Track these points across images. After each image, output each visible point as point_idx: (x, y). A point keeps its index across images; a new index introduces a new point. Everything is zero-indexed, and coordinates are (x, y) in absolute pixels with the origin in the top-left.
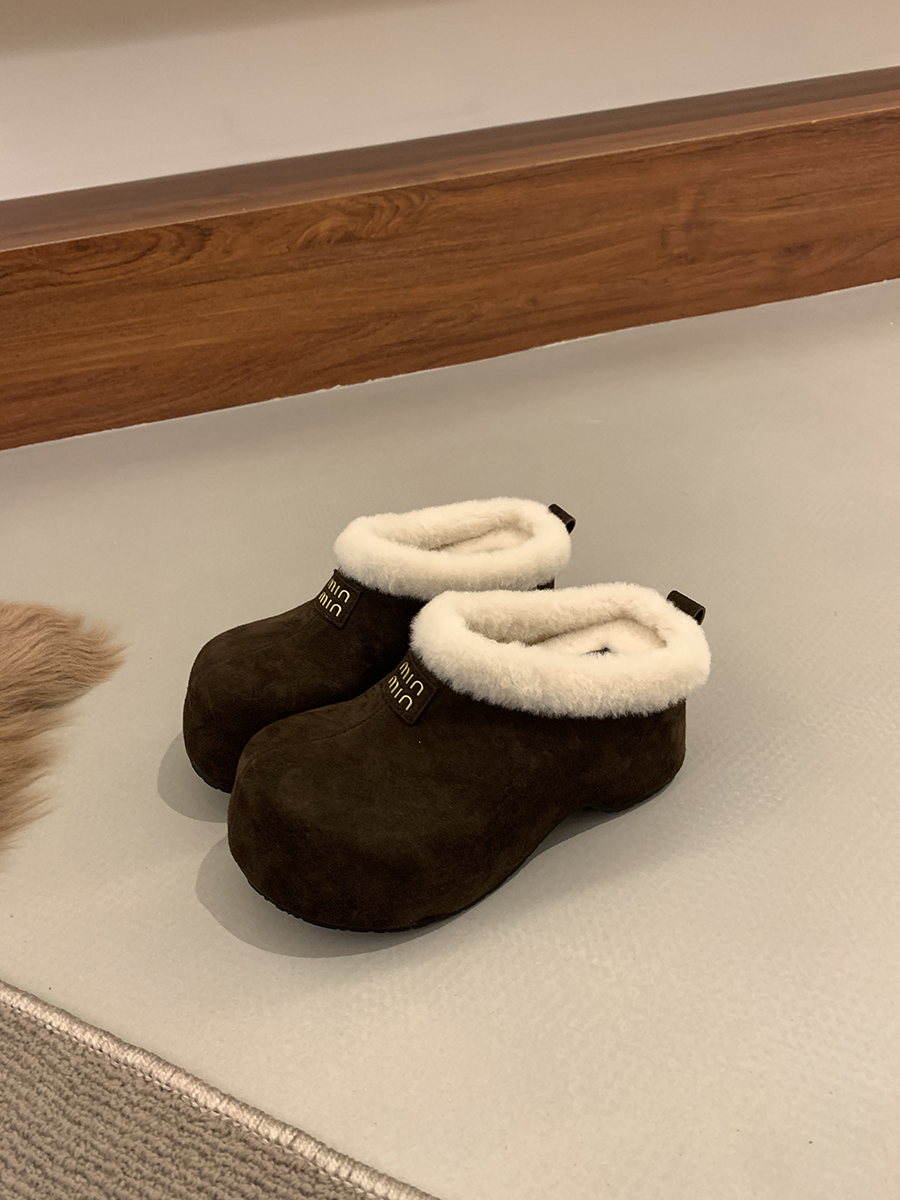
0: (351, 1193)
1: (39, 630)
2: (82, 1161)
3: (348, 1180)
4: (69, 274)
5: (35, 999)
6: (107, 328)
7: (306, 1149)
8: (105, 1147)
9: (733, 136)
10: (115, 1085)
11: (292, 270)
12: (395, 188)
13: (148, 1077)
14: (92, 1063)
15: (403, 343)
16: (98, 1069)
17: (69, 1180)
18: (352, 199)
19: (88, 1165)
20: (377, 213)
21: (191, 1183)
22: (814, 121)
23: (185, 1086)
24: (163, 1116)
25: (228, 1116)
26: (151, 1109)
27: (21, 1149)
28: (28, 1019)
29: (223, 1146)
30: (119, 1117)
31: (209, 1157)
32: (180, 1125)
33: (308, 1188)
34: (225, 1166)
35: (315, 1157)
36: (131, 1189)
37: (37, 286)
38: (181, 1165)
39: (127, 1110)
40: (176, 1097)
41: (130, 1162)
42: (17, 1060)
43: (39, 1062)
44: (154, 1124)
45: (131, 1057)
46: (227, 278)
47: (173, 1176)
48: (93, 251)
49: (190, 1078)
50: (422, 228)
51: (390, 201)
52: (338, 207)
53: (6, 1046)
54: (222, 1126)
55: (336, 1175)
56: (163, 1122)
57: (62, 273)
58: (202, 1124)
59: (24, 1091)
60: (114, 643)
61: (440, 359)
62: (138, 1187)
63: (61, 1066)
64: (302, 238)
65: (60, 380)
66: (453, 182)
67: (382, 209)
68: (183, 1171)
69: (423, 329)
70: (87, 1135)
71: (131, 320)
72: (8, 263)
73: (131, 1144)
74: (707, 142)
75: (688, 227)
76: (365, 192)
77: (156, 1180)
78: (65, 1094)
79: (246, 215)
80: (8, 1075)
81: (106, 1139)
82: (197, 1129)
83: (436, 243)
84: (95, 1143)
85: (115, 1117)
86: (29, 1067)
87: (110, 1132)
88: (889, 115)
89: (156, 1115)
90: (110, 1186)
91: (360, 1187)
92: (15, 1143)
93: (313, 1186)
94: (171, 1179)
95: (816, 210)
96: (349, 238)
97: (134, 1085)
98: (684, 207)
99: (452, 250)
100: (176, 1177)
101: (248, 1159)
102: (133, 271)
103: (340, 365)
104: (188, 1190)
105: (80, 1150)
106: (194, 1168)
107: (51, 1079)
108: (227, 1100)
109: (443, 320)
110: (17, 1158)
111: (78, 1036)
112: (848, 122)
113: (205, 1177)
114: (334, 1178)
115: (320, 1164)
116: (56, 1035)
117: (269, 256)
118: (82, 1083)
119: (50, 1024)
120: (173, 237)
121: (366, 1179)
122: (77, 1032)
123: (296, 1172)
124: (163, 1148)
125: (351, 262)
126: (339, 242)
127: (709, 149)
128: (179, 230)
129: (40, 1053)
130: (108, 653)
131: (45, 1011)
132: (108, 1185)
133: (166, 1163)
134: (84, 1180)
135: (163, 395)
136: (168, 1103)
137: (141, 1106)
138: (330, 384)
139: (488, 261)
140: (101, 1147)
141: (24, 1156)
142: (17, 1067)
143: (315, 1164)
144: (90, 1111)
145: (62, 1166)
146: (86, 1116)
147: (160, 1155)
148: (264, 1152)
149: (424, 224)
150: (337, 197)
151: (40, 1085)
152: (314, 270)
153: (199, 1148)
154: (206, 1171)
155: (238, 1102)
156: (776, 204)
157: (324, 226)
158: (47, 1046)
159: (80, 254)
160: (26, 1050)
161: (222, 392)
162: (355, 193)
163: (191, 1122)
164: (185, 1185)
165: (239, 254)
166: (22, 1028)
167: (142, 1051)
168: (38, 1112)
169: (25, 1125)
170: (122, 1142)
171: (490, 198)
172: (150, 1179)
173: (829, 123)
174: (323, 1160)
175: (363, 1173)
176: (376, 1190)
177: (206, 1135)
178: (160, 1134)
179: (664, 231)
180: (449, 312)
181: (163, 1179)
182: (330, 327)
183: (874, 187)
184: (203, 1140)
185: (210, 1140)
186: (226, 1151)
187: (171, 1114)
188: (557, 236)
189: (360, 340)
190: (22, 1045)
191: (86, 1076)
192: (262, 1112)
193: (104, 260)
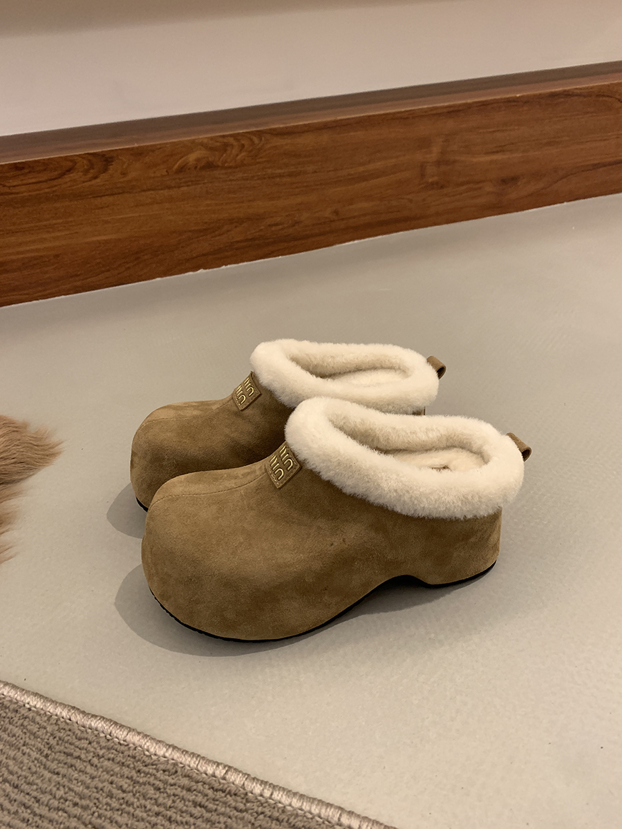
0: (274, 808)
2: (62, 800)
3: (270, 798)
4: (9, 187)
5: (14, 687)
6: (37, 226)
7: (237, 779)
8: (80, 789)
9: (467, 104)
10: (84, 744)
11: (169, 188)
12: (242, 131)
13: (108, 736)
14: (64, 729)
15: (247, 240)
16: (69, 733)
17: (54, 815)
18: (212, 139)
19: (67, 803)
20: (229, 148)
21: (150, 810)
22: (518, 95)
23: (139, 740)
24: (123, 763)
25: (173, 759)
26: (113, 760)
27: (13, 796)
28: (11, 701)
29: (173, 782)
30: (89, 767)
31: (162, 790)
32: (137, 769)
33: (241, 806)
34: (174, 795)
35: (244, 784)
36: (103, 818)
38: (141, 798)
39: (95, 761)
40: (132, 749)
41: (101, 799)
42: (5, 731)
43: (22, 731)
44: (117, 769)
45: (95, 723)
46: (123, 192)
47: (135, 806)
48: (27, 170)
49: (142, 735)
50: (261, 160)
51: (238, 140)
52: (202, 144)
54: (169, 767)
55: (261, 795)
56: (124, 767)
57: (4, 186)
58: (155, 767)
59: (12, 753)
60: (54, 439)
61: (273, 252)
62: (109, 816)
63: (40, 733)
64: (177, 165)
66: (283, 128)
67: (232, 145)
68: (143, 802)
69: (261, 230)
70: (65, 781)
71: (54, 222)
73: (100, 785)
74: (450, 106)
75: (438, 163)
76: (222, 134)
77: (122, 810)
78: (45, 753)
79: (137, 148)
81: (80, 784)
82: (151, 771)
83: (269, 171)
84: (72, 786)
85: (86, 767)
86: (14, 735)
87: (83, 777)
88: (566, 93)
90: (86, 816)
91: (280, 802)
92: (7, 791)
93: (245, 804)
94: (134, 808)
95: (521, 155)
96: (210, 166)
97: (98, 743)
99: (280, 176)
100: (138, 807)
101: (193, 789)
102: (56, 186)
103: (204, 255)
104: (148, 815)
105: (61, 793)
106: (151, 799)
107: (33, 743)
108: (171, 749)
109: (276, 225)
110: (10, 802)
111: (51, 711)
112: (540, 97)
113: (160, 805)
114: (260, 798)
115: (248, 788)
116: (34, 711)
117: (154, 177)
118: (58, 744)
119: (28, 704)
120: (85, 162)
121: (284, 797)
122: (51, 708)
123: (231, 796)
124: (125, 786)
125: (211, 182)
126: (203, 168)
127: (451, 112)
128: (90, 158)
129: (22, 725)
130: (50, 446)
131: (24, 695)
132: (85, 817)
133: (129, 797)
134: (65, 815)
135: (77, 275)
136: (126, 753)
137: (106, 757)
138: (196, 268)
139: (305, 184)
140: (76, 789)
141: (15, 801)
142: (5, 736)
143: (244, 789)
144: (65, 764)
145: (47, 805)
146: (63, 767)
147: (124, 791)
148: (205, 783)
149: (261, 158)
150: (201, 137)
151: (24, 748)
152: (185, 188)
153: (154, 784)
154: (161, 800)
155: (179, 749)
156: (495, 150)
157: (192, 158)
158: (27, 720)
159: (19, 172)
160: (10, 723)
161: (118, 274)
162: (213, 135)
163: (146, 766)
164: (146, 812)
165: (132, 175)
166: (6, 708)
167: (103, 718)
168: (24, 768)
169: (15, 777)
170: (93, 784)
171: (307, 141)
172: (118, 810)
173: (528, 96)
174: (250, 786)
175: (281, 793)
176: (293, 804)
177: (158, 775)
178: (122, 776)
179: (423, 166)
180: (279, 219)
181: (127, 809)
182: (196, 228)
183: (557, 140)
184: (156, 778)
185: (162, 778)
186: (175, 785)
187: (130, 762)
188: (352, 168)
189: (217, 238)
190: (7, 720)
191: (60, 739)
192: (199, 756)
193: (34, 177)
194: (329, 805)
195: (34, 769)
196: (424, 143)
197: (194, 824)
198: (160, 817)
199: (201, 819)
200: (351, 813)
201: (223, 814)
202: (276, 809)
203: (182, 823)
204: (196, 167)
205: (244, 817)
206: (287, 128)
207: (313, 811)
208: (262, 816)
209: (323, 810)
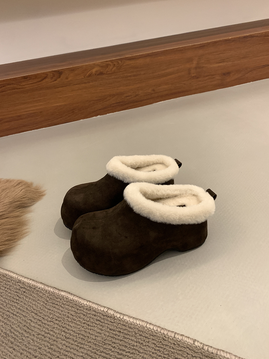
1: (22, 186)
2: (52, 319)
3: (123, 319)
4: (22, 86)
5: (33, 280)
6: (33, 101)
7: (112, 312)
8: (58, 315)
9: (208, 42)
10: (59, 300)
11: (85, 83)
12: (114, 59)
13: (67, 297)
15: (117, 103)
16: (53, 296)
17: (49, 323)
18: (102, 62)
19: (54, 319)
21: (82, 322)
22: (230, 38)
23: (77, 299)
24: (72, 307)
25: (89, 305)
26: (69, 305)
27: (35, 317)
28: (33, 285)
29: (89, 313)
30: (60, 307)
31: (86, 315)
32: (77, 308)
33: (113, 321)
34: (90, 317)
35: (114, 314)
36: (66, 324)
37: (12, 89)
39: (63, 306)
40: (75, 302)
41: (65, 318)
43: (37, 295)
44: (70, 308)
45: (63, 293)
46: (67, 86)
48: (29, 79)
49: (78, 297)
51: (113, 63)
52: (98, 65)
53: (27, 292)
54: (88, 308)
55: (120, 318)
57: (20, 85)
58: (83, 308)
59: (34, 303)
60: (43, 189)
61: (128, 107)
62: (68, 324)
63: (43, 296)
65: (19, 116)
66: (130, 57)
67: (110, 65)
68: (79, 319)
69: (122, 99)
70: (53, 312)
72: (4, 83)
73: (65, 314)
74: (200, 44)
75: (196, 68)
76: (106, 60)
77: (72, 322)
78: (45, 303)
79: (72, 68)
80: (29, 299)
81: (58, 313)
83: (126, 75)
84: (55, 314)
86: (34, 297)
87: (59, 311)
88: (251, 36)
90: (60, 324)
91: (126, 320)
92: (33, 315)
93: (114, 321)
94: (76, 321)
95: (231, 63)
96: (101, 73)
97: (63, 299)
98: (195, 62)
99: (130, 76)
100: (78, 321)
101: (96, 315)
102: (40, 84)
103: (100, 110)
104: (81, 324)
105: (51, 316)
106: (82, 318)
107: (41, 299)
108: (89, 302)
109: (128, 96)
110: (34, 319)
111: (47, 289)
112: (239, 38)
114: (119, 318)
116: (41, 289)
117: (79, 79)
118: (50, 300)
119: (39, 286)
120: (52, 74)
122: (47, 288)
123: (109, 318)
124: (73, 314)
125: (102, 80)
127: (201, 47)
128: (54, 73)
129: (37, 293)
130: (41, 192)
131: (37, 283)
133: (74, 317)
134: (53, 323)
135: (49, 120)
136: (73, 303)
137: (66, 304)
138: (96, 115)
139: (140, 79)
140: (56, 315)
141: (36, 319)
142: (31, 297)
143: (114, 315)
144: (52, 306)
145: (47, 320)
146: (52, 308)
147: (73, 316)
148: (100, 313)
149: (122, 69)
150: (97, 62)
151: (38, 301)
152: (91, 83)
153: (83, 314)
154: (85, 319)
155: (91, 302)
156: (220, 61)
157: (94, 70)
158: (39, 292)
159: (26, 80)
162: (103, 61)
163: (80, 307)
164: (80, 322)
165: (70, 79)
166: (31, 288)
167: (65, 291)
168: (38, 308)
169: (35, 311)
170: (62, 313)
171: (140, 61)
172: (71, 322)
173: (235, 38)
174: (116, 314)
175: (126, 317)
176: (130, 321)
177: (84, 310)
178: (72, 311)
179: (189, 70)
180: (130, 94)
181: (74, 321)
182: (96, 99)
183: (247, 56)
184: (83, 312)
185: (85, 311)
186: (90, 314)
187: (74, 306)
188: (159, 72)
189: (105, 103)
190: (32, 292)
191: (50, 298)
192: (98, 304)
193: (32, 81)
194: (143, 321)
195: (42, 308)
196: (190, 60)
197: (97, 327)
198: (85, 324)
199: (99, 325)
200: (150, 324)
201: (106, 323)
202: (125, 322)
203: (93, 326)
204: (96, 74)
205: (113, 325)
206: (132, 56)
207: (137, 323)
208: (120, 324)
209: (141, 323)
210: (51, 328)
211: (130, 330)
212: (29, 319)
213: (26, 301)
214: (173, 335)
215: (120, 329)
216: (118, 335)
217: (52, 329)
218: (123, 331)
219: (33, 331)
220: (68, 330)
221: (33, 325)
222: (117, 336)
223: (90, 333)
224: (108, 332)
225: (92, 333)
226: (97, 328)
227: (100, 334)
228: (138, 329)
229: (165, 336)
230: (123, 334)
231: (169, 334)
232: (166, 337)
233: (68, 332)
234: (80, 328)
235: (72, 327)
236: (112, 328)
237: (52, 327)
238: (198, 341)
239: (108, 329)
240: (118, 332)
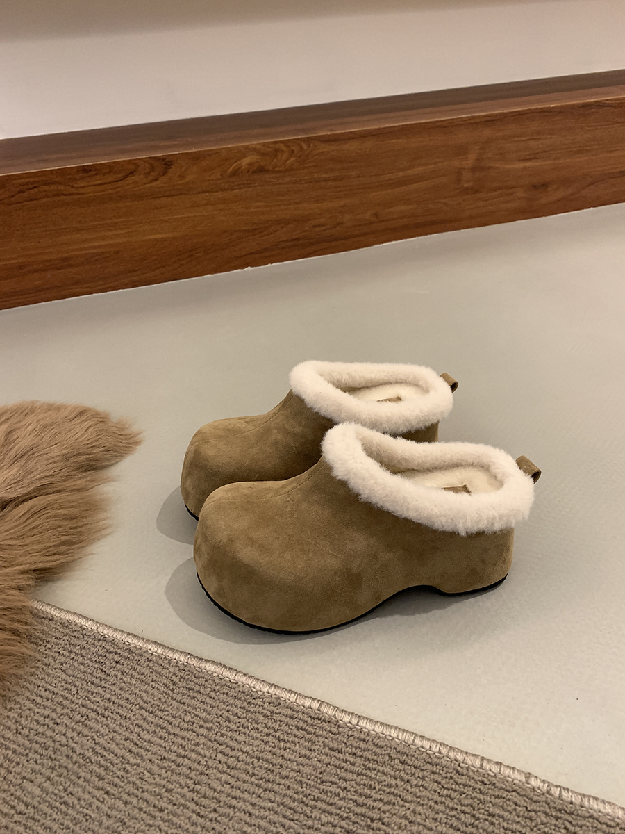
0: (361, 732)
2: (190, 723)
3: (357, 725)
4: (77, 188)
5: (135, 636)
6: (99, 225)
7: (331, 711)
8: (204, 715)
9: (503, 113)
11: (223, 190)
12: (292, 138)
13: (220, 676)
14: (184, 670)
15: (293, 240)
16: (188, 673)
17: (184, 734)
18: (264, 145)
19: (195, 725)
20: (279, 154)
21: (262, 731)
22: (552, 106)
23: (246, 680)
24: (235, 697)
25: (275, 695)
26: (227, 694)
27: (149, 719)
28: (135, 647)
29: (278, 711)
30: (208, 698)
31: (270, 717)
32: (248, 701)
33: (335, 730)
34: (281, 721)
35: (335, 714)
37: (55, 195)
38: (253, 723)
39: (213, 694)
40: (241, 686)
41: (221, 722)
43: (149, 671)
44: (232, 701)
45: (209, 667)
46: (180, 194)
48: (94, 173)
50: (310, 165)
51: (288, 146)
52: (255, 150)
53: (125, 663)
54: (273, 700)
55: (350, 723)
56: (236, 700)
57: (72, 187)
58: (261, 700)
59: (144, 688)
60: (135, 429)
61: (316, 251)
63: (164, 673)
64: (231, 170)
65: (65, 259)
66: (329, 135)
67: (283, 152)
68: (255, 725)
69: (305, 231)
70: (190, 709)
71: (116, 220)
72: (36, 179)
73: (219, 713)
74: (487, 116)
75: (474, 169)
76: (273, 140)
77: (239, 731)
78: (171, 687)
79: (195, 153)
80: (131, 679)
81: (203, 711)
82: (259, 703)
83: (316, 175)
84: (196, 713)
86: (143, 674)
87: (204, 706)
88: (597, 104)
89: (232, 696)
91: (365, 728)
92: (145, 715)
93: (338, 729)
94: (248, 729)
95: (551, 162)
96: (261, 170)
97: (213, 681)
98: (472, 157)
99: (326, 180)
100: (252, 729)
101: (294, 717)
102: (119, 187)
103: (252, 253)
104: (261, 735)
105: (188, 718)
106: (262, 723)
107: (160, 680)
108: (273, 687)
109: (318, 226)
111: (170, 656)
112: (573, 107)
113: (270, 728)
116: (156, 656)
117: (209, 180)
118: (180, 681)
119: (150, 650)
120: (147, 165)
121: (368, 724)
122: (170, 654)
123: (326, 723)
124: (240, 714)
125: (262, 186)
126: (254, 172)
127: (488, 121)
128: (152, 162)
129: (148, 666)
132: (210, 736)
133: (244, 721)
134: (194, 734)
135: (135, 271)
136: (237, 689)
137: (221, 692)
138: (244, 266)
139: (349, 188)
140: (200, 715)
141: (152, 723)
142: (135, 674)
143: (335, 718)
144: (188, 696)
145: (178, 727)
146: (187, 699)
147: (239, 718)
148: (303, 713)
149: (309, 163)
150: (255, 143)
151: (153, 683)
152: (238, 191)
153: (262, 713)
154: (269, 724)
155: (279, 687)
156: (527, 157)
157: (245, 162)
158: (152, 662)
159: (86, 175)
160: (138, 665)
162: (266, 141)
163: (254, 699)
164: (259, 733)
165: (189, 178)
166: (133, 652)
167: (213, 662)
168: (155, 699)
169: (149, 705)
170: (213, 712)
171: (352, 147)
172: (236, 731)
173: (561, 107)
174: (339, 715)
175: (366, 721)
176: (376, 729)
177: (265, 706)
178: (236, 706)
179: (459, 172)
180: (322, 220)
181: (243, 730)
182: (246, 228)
183: (588, 148)
184: (264, 708)
185: (268, 708)
186: (280, 713)
187: (241, 695)
188: (392, 173)
189: (265, 238)
190: (135, 662)
191: (181, 677)
192: (296, 692)
193: (100, 179)
194: (405, 731)
195: (164, 700)
196: (462, 151)
197: (299, 743)
198: (270, 737)
199: (303, 739)
200: (422, 737)
201: (321, 736)
202: (363, 733)
203: (289, 741)
204: (248, 171)
205: (338, 738)
206: (334, 135)
207: (392, 735)
208: (352, 738)
209: (401, 734)
210: (190, 746)
211: (378, 750)
212: (136, 725)
213: (124, 683)
214: (477, 763)
215: (354, 749)
216: (350, 762)
217: (194, 747)
218: (361, 753)
219: (148, 751)
220: (232, 749)
221: (147, 737)
222: (348, 763)
223: (286, 756)
224: (327, 755)
225: (289, 756)
226: (299, 746)
227: (309, 759)
228: (395, 748)
229: (459, 766)
230: (363, 759)
231: (469, 760)
232: (462, 768)
233: (231, 753)
234: (260, 746)
235: (240, 743)
236: (336, 746)
237: (193, 742)
238: (536, 777)
239: (327, 748)
240: (349, 754)
